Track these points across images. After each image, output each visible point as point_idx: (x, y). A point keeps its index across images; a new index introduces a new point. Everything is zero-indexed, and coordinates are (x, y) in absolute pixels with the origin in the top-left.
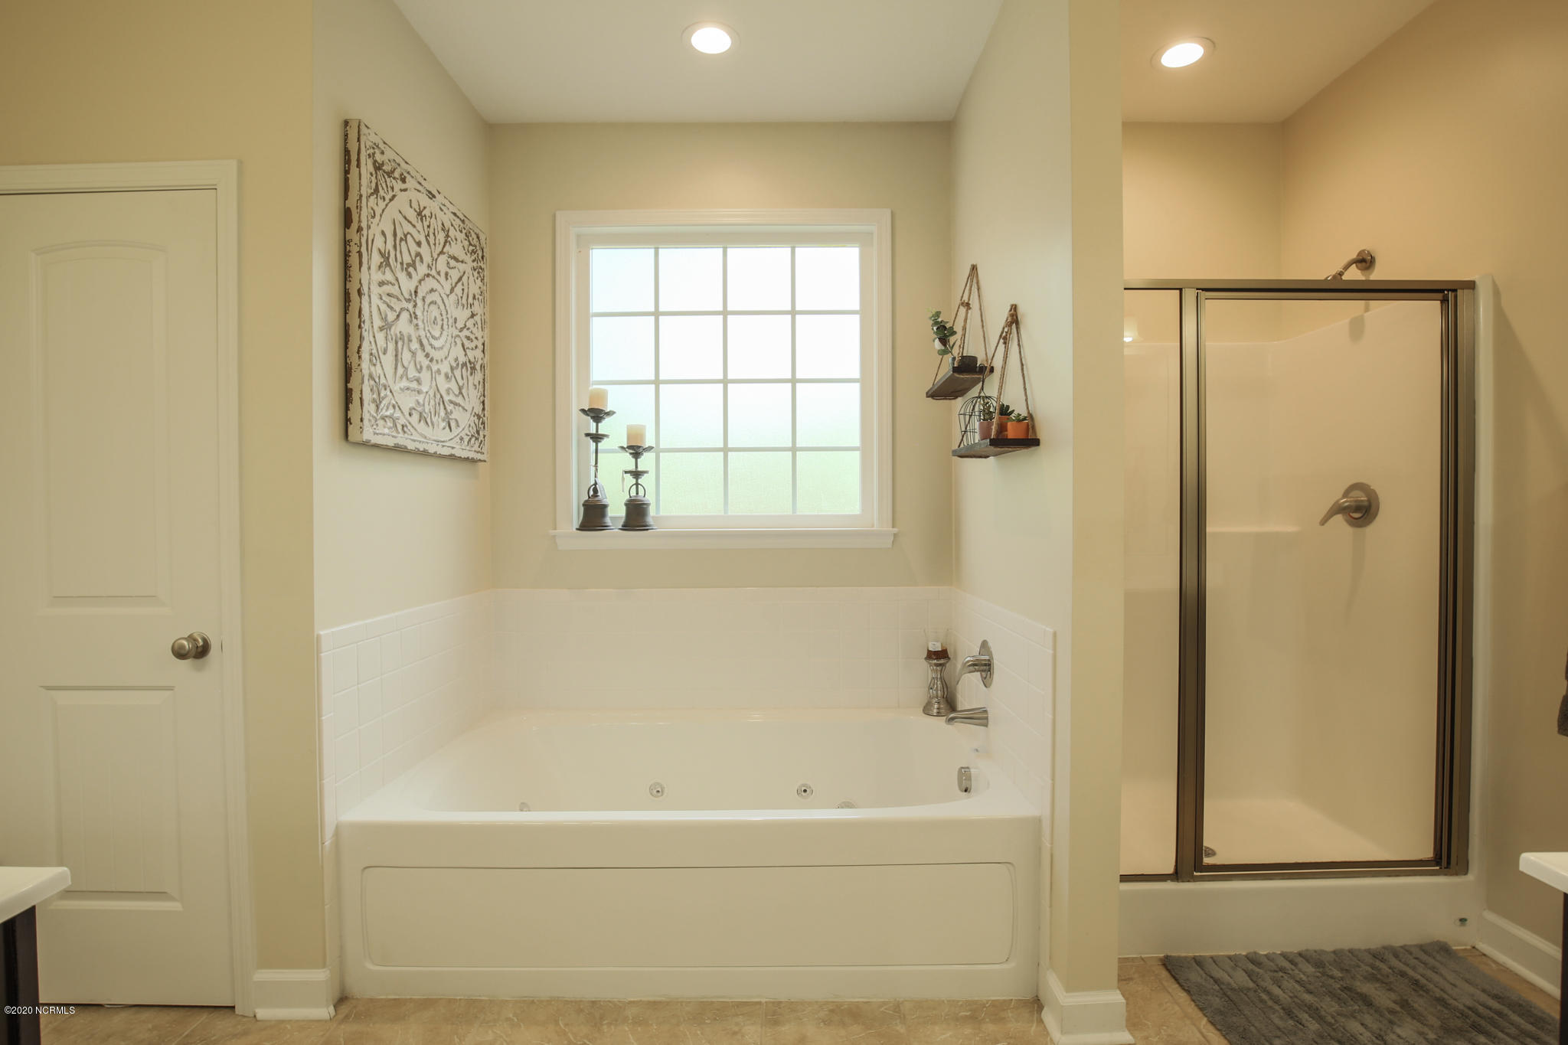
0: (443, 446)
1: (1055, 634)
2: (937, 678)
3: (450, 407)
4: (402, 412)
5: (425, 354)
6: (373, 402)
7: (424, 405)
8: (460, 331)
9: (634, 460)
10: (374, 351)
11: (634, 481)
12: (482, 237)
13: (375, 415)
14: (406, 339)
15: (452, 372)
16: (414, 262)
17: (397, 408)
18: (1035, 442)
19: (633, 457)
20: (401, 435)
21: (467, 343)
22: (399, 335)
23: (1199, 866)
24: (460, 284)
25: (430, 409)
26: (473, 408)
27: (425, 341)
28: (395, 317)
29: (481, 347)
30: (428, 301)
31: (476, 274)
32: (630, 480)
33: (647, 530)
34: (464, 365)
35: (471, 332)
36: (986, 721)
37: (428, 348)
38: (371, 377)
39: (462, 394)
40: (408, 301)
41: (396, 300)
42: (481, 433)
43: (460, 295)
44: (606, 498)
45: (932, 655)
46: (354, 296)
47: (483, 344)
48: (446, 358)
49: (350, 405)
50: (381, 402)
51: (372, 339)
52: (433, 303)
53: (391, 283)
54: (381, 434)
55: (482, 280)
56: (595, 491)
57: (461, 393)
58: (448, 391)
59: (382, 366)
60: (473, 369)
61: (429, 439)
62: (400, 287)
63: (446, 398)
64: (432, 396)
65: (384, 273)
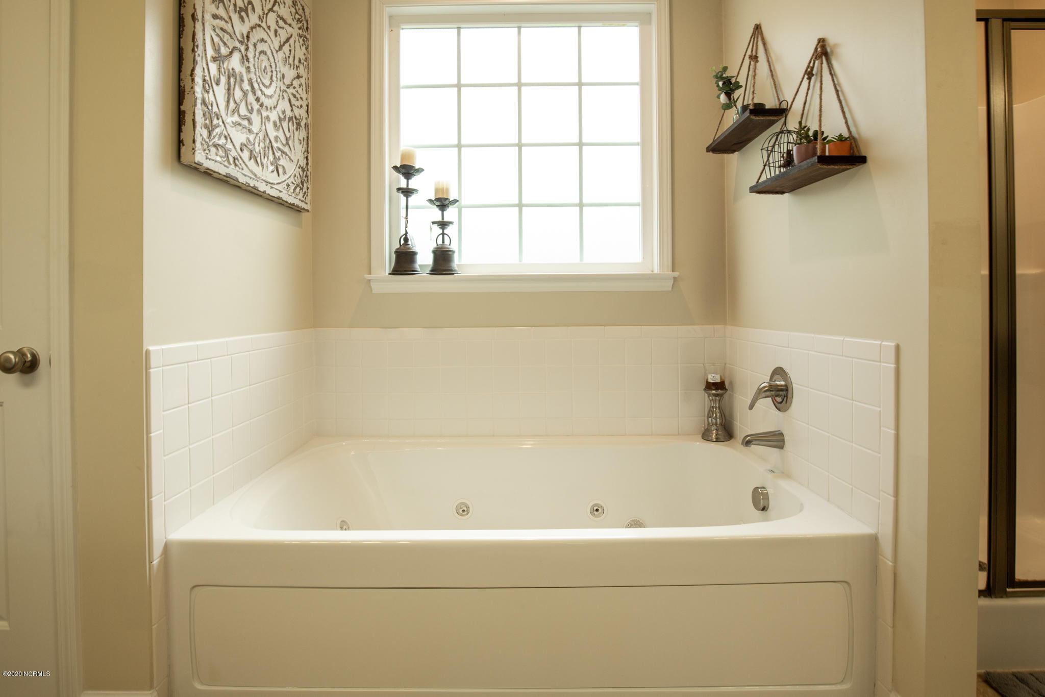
0: (272, 188)
1: (898, 348)
2: (716, 407)
3: (278, 154)
4: (234, 145)
5: (256, 97)
6: (205, 128)
7: (254, 144)
8: (288, 88)
9: (440, 212)
10: (207, 78)
11: (440, 231)
12: (307, 10)
13: (208, 140)
14: (238, 78)
15: (280, 123)
16: (247, 8)
17: (229, 140)
18: (862, 160)
19: (440, 209)
20: (233, 166)
21: (293, 101)
22: (231, 71)
23: (1011, 581)
24: (287, 45)
25: (260, 150)
26: (298, 160)
27: (256, 86)
28: (228, 53)
29: (305, 107)
30: (259, 49)
31: (301, 40)
32: (437, 230)
33: (453, 274)
34: (290, 119)
35: (297, 91)
36: (782, 443)
37: (259, 93)
38: (204, 102)
39: (289, 145)
40: (241, 42)
41: (229, 37)
42: (305, 184)
43: (288, 54)
44: (415, 247)
45: (709, 386)
46: (188, 20)
47: (307, 106)
48: (275, 108)
49: (183, 127)
50: (213, 130)
51: (205, 66)
52: (262, 52)
53: (224, 19)
54: (213, 160)
55: (307, 49)
56: (406, 240)
57: (288, 143)
58: (276, 138)
59: (214, 95)
60: (299, 124)
61: (259, 178)
62: (232, 26)
63: (275, 145)
64: (262, 138)
65: (218, 8)
